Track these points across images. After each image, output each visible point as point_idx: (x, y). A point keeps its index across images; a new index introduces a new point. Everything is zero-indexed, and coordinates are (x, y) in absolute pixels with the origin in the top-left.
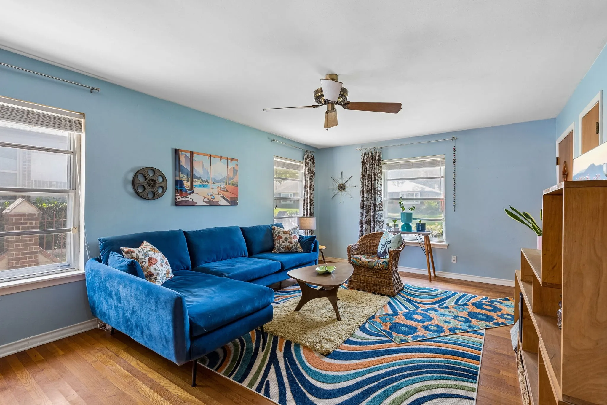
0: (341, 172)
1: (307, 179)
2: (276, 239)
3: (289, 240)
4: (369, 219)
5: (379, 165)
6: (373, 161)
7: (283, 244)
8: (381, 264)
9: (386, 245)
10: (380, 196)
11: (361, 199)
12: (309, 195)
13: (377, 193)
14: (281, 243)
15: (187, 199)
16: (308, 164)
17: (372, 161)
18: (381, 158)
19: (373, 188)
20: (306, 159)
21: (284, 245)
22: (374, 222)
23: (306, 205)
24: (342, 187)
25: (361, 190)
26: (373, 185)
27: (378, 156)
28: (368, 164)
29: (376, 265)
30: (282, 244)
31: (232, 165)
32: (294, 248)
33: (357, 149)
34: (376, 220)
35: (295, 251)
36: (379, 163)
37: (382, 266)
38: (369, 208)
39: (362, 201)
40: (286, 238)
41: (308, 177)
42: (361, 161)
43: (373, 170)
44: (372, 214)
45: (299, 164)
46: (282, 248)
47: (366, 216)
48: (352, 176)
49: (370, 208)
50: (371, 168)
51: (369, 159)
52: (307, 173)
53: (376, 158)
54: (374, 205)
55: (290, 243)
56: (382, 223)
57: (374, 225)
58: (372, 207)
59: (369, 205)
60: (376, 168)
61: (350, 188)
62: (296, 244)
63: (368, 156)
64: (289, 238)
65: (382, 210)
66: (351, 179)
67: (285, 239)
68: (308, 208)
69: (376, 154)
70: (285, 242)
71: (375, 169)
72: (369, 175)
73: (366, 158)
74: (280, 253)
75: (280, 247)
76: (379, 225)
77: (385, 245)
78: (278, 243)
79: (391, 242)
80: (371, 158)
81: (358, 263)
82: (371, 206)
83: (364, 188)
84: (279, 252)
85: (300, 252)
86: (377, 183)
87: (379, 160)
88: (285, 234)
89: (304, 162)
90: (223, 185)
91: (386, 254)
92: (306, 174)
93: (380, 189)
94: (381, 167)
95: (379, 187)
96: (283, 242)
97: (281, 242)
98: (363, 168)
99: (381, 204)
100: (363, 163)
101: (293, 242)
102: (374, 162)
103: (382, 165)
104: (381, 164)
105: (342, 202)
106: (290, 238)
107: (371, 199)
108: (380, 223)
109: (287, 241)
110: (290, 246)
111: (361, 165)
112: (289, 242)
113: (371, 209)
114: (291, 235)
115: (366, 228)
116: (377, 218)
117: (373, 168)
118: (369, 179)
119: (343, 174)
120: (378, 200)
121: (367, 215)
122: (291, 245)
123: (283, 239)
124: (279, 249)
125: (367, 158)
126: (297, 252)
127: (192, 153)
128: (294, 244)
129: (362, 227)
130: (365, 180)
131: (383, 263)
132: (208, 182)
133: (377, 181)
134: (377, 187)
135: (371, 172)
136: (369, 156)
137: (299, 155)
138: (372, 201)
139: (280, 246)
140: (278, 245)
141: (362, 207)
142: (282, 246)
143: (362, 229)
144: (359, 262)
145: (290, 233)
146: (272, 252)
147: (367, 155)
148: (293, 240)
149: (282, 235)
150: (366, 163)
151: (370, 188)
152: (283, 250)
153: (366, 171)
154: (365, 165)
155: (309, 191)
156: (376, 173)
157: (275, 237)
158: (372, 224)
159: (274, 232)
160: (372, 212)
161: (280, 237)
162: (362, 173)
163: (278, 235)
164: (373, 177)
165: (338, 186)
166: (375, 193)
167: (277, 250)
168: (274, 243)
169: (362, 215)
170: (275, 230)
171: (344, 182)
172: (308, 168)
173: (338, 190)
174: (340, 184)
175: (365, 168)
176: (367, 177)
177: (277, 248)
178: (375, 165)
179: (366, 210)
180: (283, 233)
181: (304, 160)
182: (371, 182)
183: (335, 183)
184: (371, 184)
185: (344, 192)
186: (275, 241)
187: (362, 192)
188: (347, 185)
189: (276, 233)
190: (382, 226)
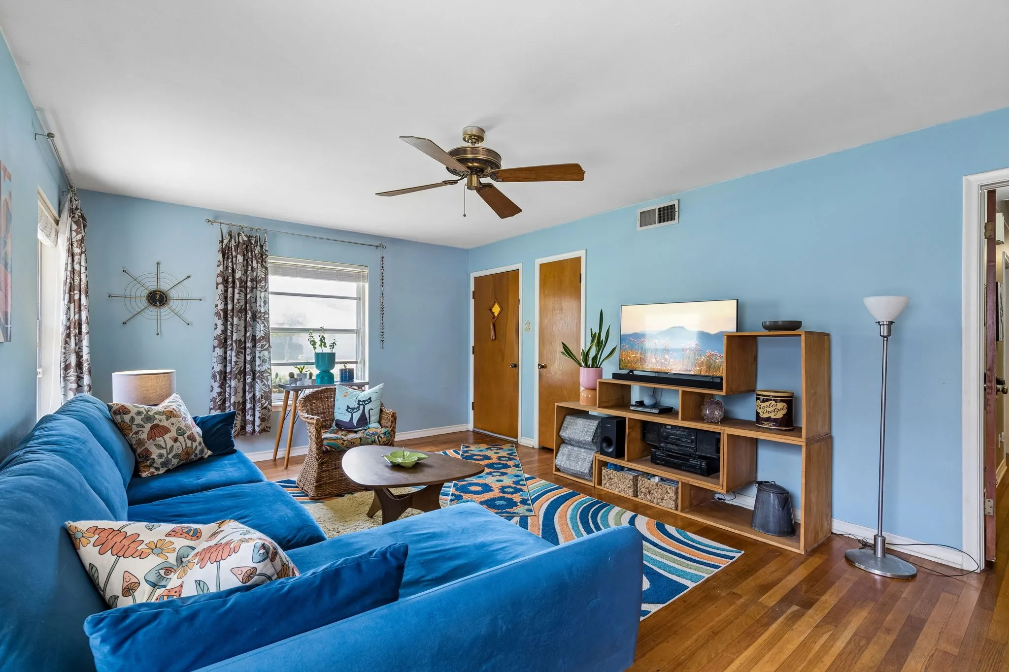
0: (157, 263)
1: (77, 267)
2: (144, 436)
3: (188, 433)
4: (241, 367)
5: (262, 263)
6: (250, 254)
7: (176, 445)
8: (382, 437)
9: (361, 407)
10: (264, 323)
11: (221, 327)
13: (259, 316)
14: (169, 447)
16: (78, 225)
17: (248, 253)
18: (265, 250)
19: (250, 307)
20: (71, 212)
21: (178, 448)
22: (254, 375)
23: (72, 339)
24: (158, 299)
25: (221, 307)
26: (251, 302)
27: (261, 245)
28: (240, 258)
29: (374, 440)
30: (175, 447)
32: (196, 450)
33: (209, 221)
34: (256, 369)
35: (198, 457)
36: (263, 259)
37: (385, 439)
38: (242, 346)
39: (224, 332)
40: (179, 429)
41: (80, 263)
42: (218, 248)
43: (249, 272)
44: (248, 358)
46: (175, 456)
47: (234, 362)
48: (189, 277)
49: (244, 345)
50: (244, 266)
51: (239, 247)
52: (77, 250)
53: (255, 249)
54: (253, 340)
55: (192, 438)
57: (254, 379)
58: (249, 345)
59: (240, 341)
60: (257, 268)
61: (184, 302)
62: (200, 442)
63: (239, 242)
64: (186, 426)
65: (268, 349)
66: (185, 282)
67: (177, 432)
68: (81, 348)
69: (256, 241)
70: (181, 438)
71: (253, 269)
72: (240, 280)
73: (232, 243)
74: (168, 471)
75: (170, 456)
76: (262, 379)
77: (358, 407)
78: (159, 447)
79: (371, 401)
80: (245, 246)
81: (342, 446)
82: (245, 342)
83: (227, 306)
84: (165, 469)
85: (208, 456)
86: (258, 297)
87: (261, 253)
88: (172, 420)
91: (365, 422)
92: (73, 255)
93: (263, 310)
94: (267, 269)
95: (262, 306)
96: (176, 440)
97: (170, 443)
98: (224, 263)
99: (266, 338)
100: (223, 252)
101: (196, 436)
102: (252, 255)
103: (268, 265)
104: (266, 262)
105: (159, 333)
107: (245, 327)
108: (263, 375)
109: (185, 436)
110: (190, 447)
111: (219, 257)
112: (189, 438)
113: (245, 348)
114: (185, 418)
115: (237, 387)
116: (258, 366)
117: (250, 268)
118: (242, 287)
119: (162, 267)
120: (261, 330)
121: (238, 360)
122: (195, 444)
123: (173, 433)
124: (164, 464)
125: (236, 247)
128: (198, 439)
129: (223, 385)
130: (230, 290)
131: (385, 434)
133: (258, 294)
134: (260, 306)
135: (244, 275)
136: (241, 241)
138: (248, 334)
139: (168, 454)
140: (164, 452)
141: (224, 344)
142: (173, 453)
143: (223, 390)
144: (343, 444)
145: (183, 415)
146: (144, 475)
147: (235, 238)
148: (194, 432)
149: (165, 423)
150: (234, 254)
151: (243, 307)
152: (175, 462)
153: (233, 271)
154: (228, 258)
155: (84, 301)
156: (256, 277)
157: (137, 433)
158: (247, 377)
159: (127, 418)
160: (247, 353)
161: (158, 430)
162: (221, 274)
163: (148, 426)
164: (249, 284)
165: (145, 293)
166: (254, 318)
167: (159, 466)
168: (139, 450)
169: (224, 359)
170: (133, 414)
171: (164, 287)
172: (79, 237)
173: (145, 303)
174: (155, 291)
175: (230, 264)
176: (238, 283)
177: (159, 461)
178: (255, 262)
179: (236, 350)
180: (164, 417)
181: (66, 213)
182: (246, 296)
183: (139, 285)
184: (246, 299)
185: (164, 311)
186: (141, 442)
187: (222, 313)
188: (173, 294)
189: (138, 420)
190: (268, 380)
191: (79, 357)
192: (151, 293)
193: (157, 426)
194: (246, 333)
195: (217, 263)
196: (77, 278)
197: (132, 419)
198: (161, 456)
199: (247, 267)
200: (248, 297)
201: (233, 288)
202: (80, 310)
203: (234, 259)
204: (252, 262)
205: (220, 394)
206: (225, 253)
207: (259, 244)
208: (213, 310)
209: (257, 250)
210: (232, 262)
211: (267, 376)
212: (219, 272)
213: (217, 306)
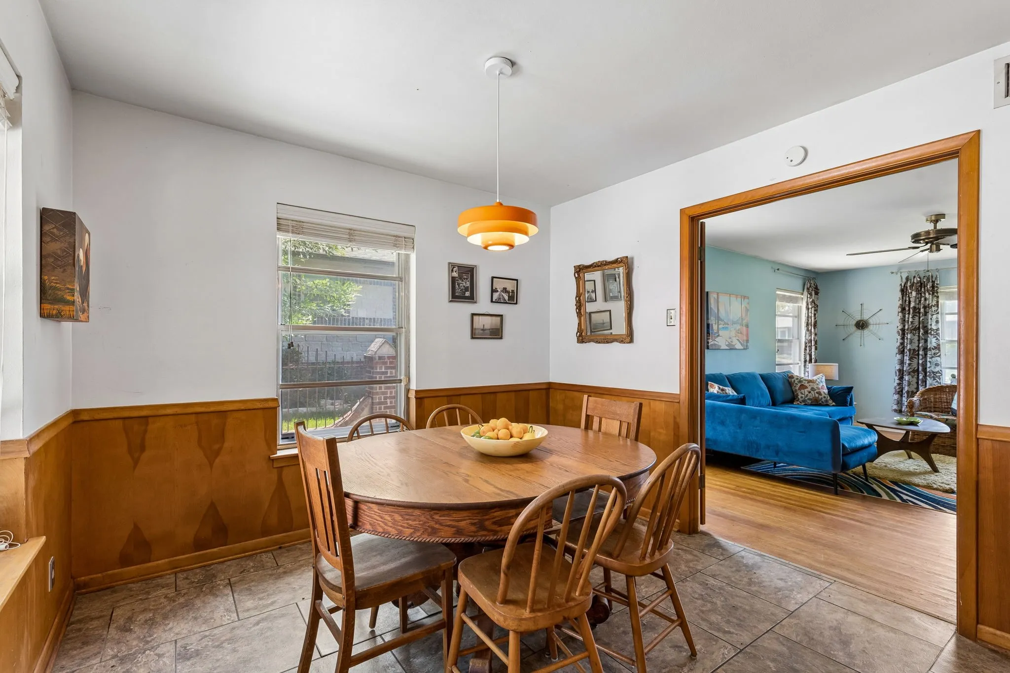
0: (861, 304)
1: (810, 314)
2: (797, 388)
3: (817, 391)
4: (915, 368)
5: (933, 294)
6: (923, 289)
7: (809, 394)
10: (935, 337)
11: (900, 341)
12: (813, 336)
13: (931, 332)
14: (805, 394)
15: (715, 342)
16: (811, 294)
17: (921, 289)
18: (937, 284)
19: (923, 326)
20: (808, 289)
21: (810, 396)
22: (925, 372)
23: (808, 348)
24: (862, 325)
25: (900, 327)
26: (923, 322)
27: (932, 281)
28: (914, 294)
31: (745, 304)
32: (823, 400)
33: (892, 273)
34: (928, 370)
35: (825, 403)
36: (934, 290)
38: (914, 354)
39: (902, 344)
40: (812, 388)
41: (811, 312)
42: (899, 288)
43: (922, 302)
44: (920, 362)
45: (797, 295)
46: (809, 399)
47: (909, 364)
48: (881, 310)
49: (917, 353)
50: (918, 298)
51: (914, 286)
52: (810, 307)
53: (927, 285)
54: (926, 349)
55: (819, 393)
56: (938, 375)
57: (925, 376)
58: (921, 352)
59: (914, 350)
60: (929, 298)
61: (878, 325)
62: (826, 396)
63: (914, 282)
64: (817, 387)
65: (939, 356)
66: (878, 313)
68: (811, 353)
69: (928, 279)
70: (812, 392)
71: (926, 299)
72: (914, 308)
73: (909, 284)
74: (806, 405)
75: (806, 399)
76: (933, 377)
78: (802, 393)
80: (919, 284)
82: (918, 351)
83: (904, 326)
84: (804, 404)
85: (831, 405)
86: (929, 318)
87: (933, 287)
88: (810, 384)
89: (806, 292)
90: (738, 327)
92: (808, 309)
93: (934, 327)
94: (938, 297)
95: (933, 325)
96: (809, 392)
98: (903, 298)
99: (938, 348)
100: (902, 291)
101: (822, 393)
102: (925, 290)
103: (939, 294)
104: (937, 293)
105: (862, 344)
106: (819, 389)
107: (919, 340)
108: (934, 375)
109: (815, 392)
110: (818, 397)
111: (899, 295)
112: (817, 393)
113: (918, 355)
114: (818, 384)
115: (910, 381)
116: (929, 367)
117: (923, 299)
118: (916, 313)
119: (865, 306)
120: (932, 342)
121: (912, 362)
122: (820, 397)
123: (809, 389)
124: (803, 401)
125: (912, 286)
126: (827, 405)
127: (718, 294)
128: (823, 395)
129: (901, 378)
130: (907, 316)
132: (728, 325)
133: (930, 316)
134: (931, 325)
135: (918, 304)
136: (915, 281)
137: (798, 283)
138: (920, 345)
139: (805, 397)
140: (803, 396)
141: (902, 352)
143: (901, 382)
145: (817, 383)
146: (795, 403)
147: (911, 280)
148: (822, 391)
149: (807, 384)
150: (910, 291)
151: (917, 326)
152: (809, 402)
153: (910, 302)
154: (906, 294)
155: (813, 330)
156: (929, 304)
157: (795, 387)
158: (920, 375)
159: (793, 380)
160: (920, 358)
161: (803, 387)
162: (902, 305)
163: (799, 384)
164: (922, 310)
165: (854, 322)
166: (926, 332)
167: (801, 401)
168: (795, 394)
169: (902, 362)
170: (795, 379)
171: (866, 317)
172: (811, 300)
173: (855, 328)
174: (859, 321)
175: (907, 298)
176: (911, 310)
177: (801, 399)
178: (927, 294)
179: (909, 355)
180: (807, 382)
181: (805, 290)
182: (920, 318)
183: (850, 318)
184: (919, 321)
185: (866, 331)
186: (796, 390)
187: (900, 332)
188: (871, 321)
189: (796, 382)
190: (940, 379)
191: (810, 356)
192: (857, 322)
193: (803, 385)
194: (919, 343)
195: (898, 299)
196: (810, 319)
197: (794, 381)
198: (802, 397)
199: (921, 298)
200: (921, 319)
201: (909, 314)
202: (811, 335)
203: (910, 295)
204: (925, 294)
205: (899, 384)
206: (904, 291)
207: (931, 281)
208: (896, 330)
209: (929, 285)
210: (909, 296)
211: (939, 376)
212: (899, 305)
213: (898, 327)
